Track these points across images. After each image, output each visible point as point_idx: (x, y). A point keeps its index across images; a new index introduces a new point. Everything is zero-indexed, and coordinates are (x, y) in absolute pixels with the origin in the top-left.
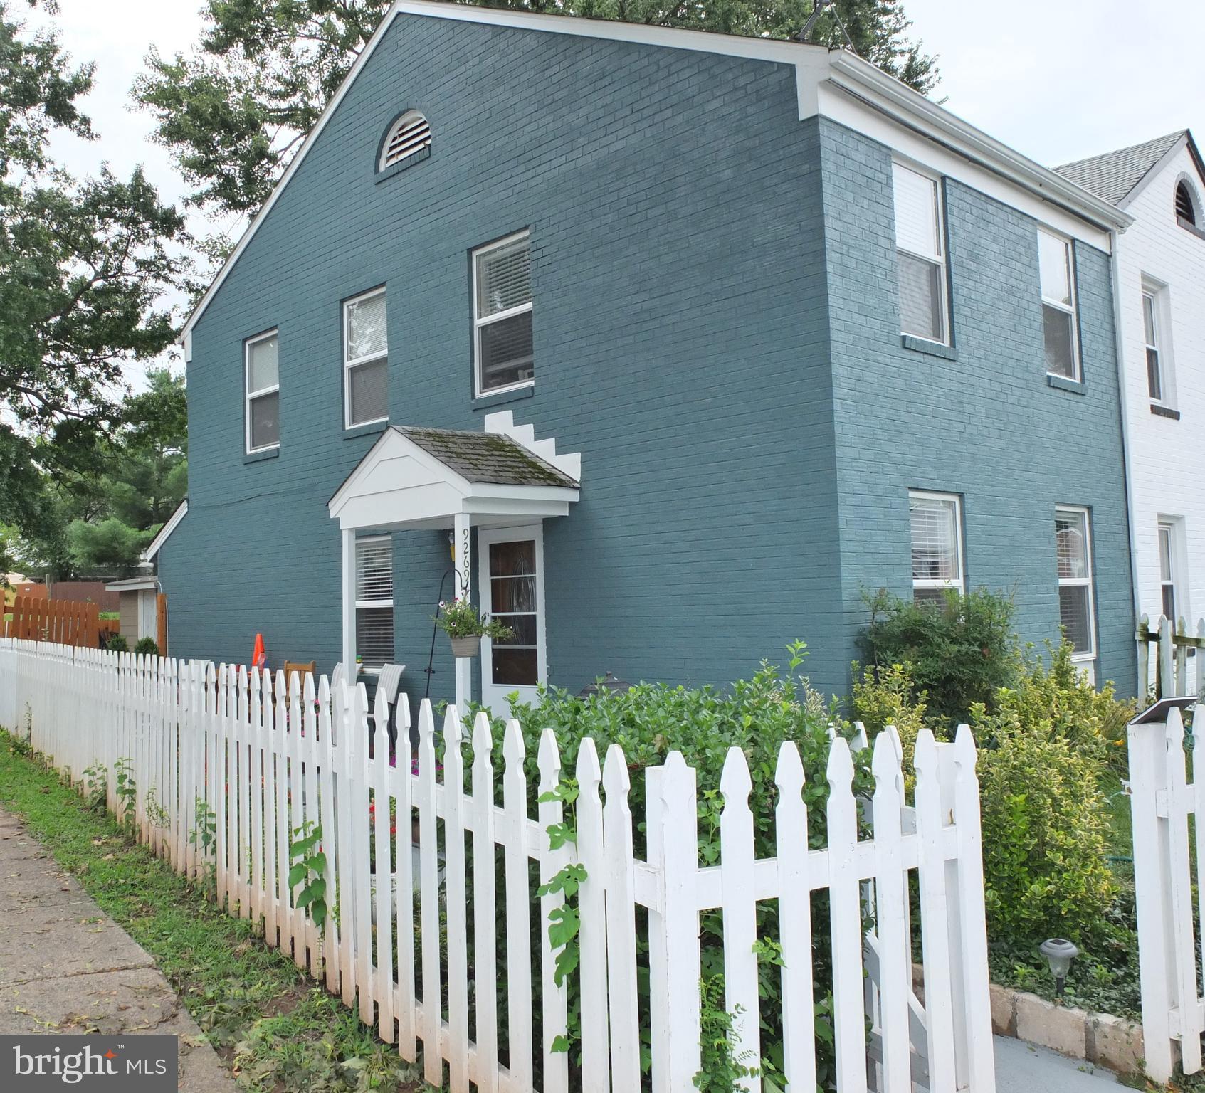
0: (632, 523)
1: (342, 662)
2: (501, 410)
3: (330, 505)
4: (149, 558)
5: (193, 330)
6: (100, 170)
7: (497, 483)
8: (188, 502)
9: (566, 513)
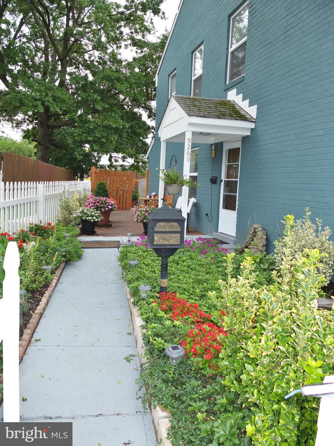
0: (272, 137)
1: (181, 196)
2: (233, 89)
3: (158, 132)
4: (146, 158)
5: (158, 75)
6: (165, 30)
7: (204, 117)
8: (155, 138)
9: (249, 134)
